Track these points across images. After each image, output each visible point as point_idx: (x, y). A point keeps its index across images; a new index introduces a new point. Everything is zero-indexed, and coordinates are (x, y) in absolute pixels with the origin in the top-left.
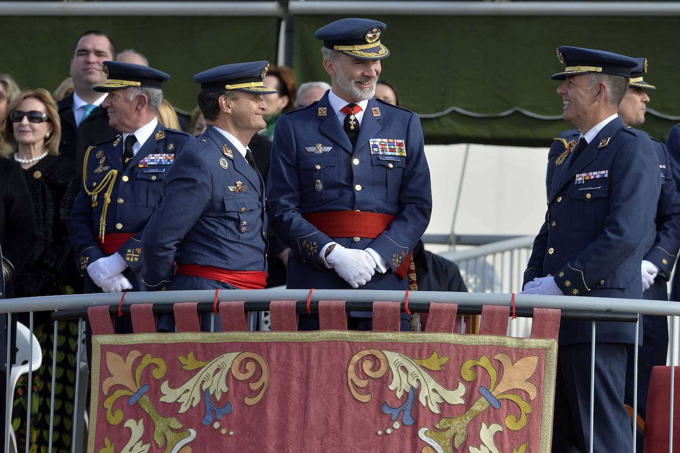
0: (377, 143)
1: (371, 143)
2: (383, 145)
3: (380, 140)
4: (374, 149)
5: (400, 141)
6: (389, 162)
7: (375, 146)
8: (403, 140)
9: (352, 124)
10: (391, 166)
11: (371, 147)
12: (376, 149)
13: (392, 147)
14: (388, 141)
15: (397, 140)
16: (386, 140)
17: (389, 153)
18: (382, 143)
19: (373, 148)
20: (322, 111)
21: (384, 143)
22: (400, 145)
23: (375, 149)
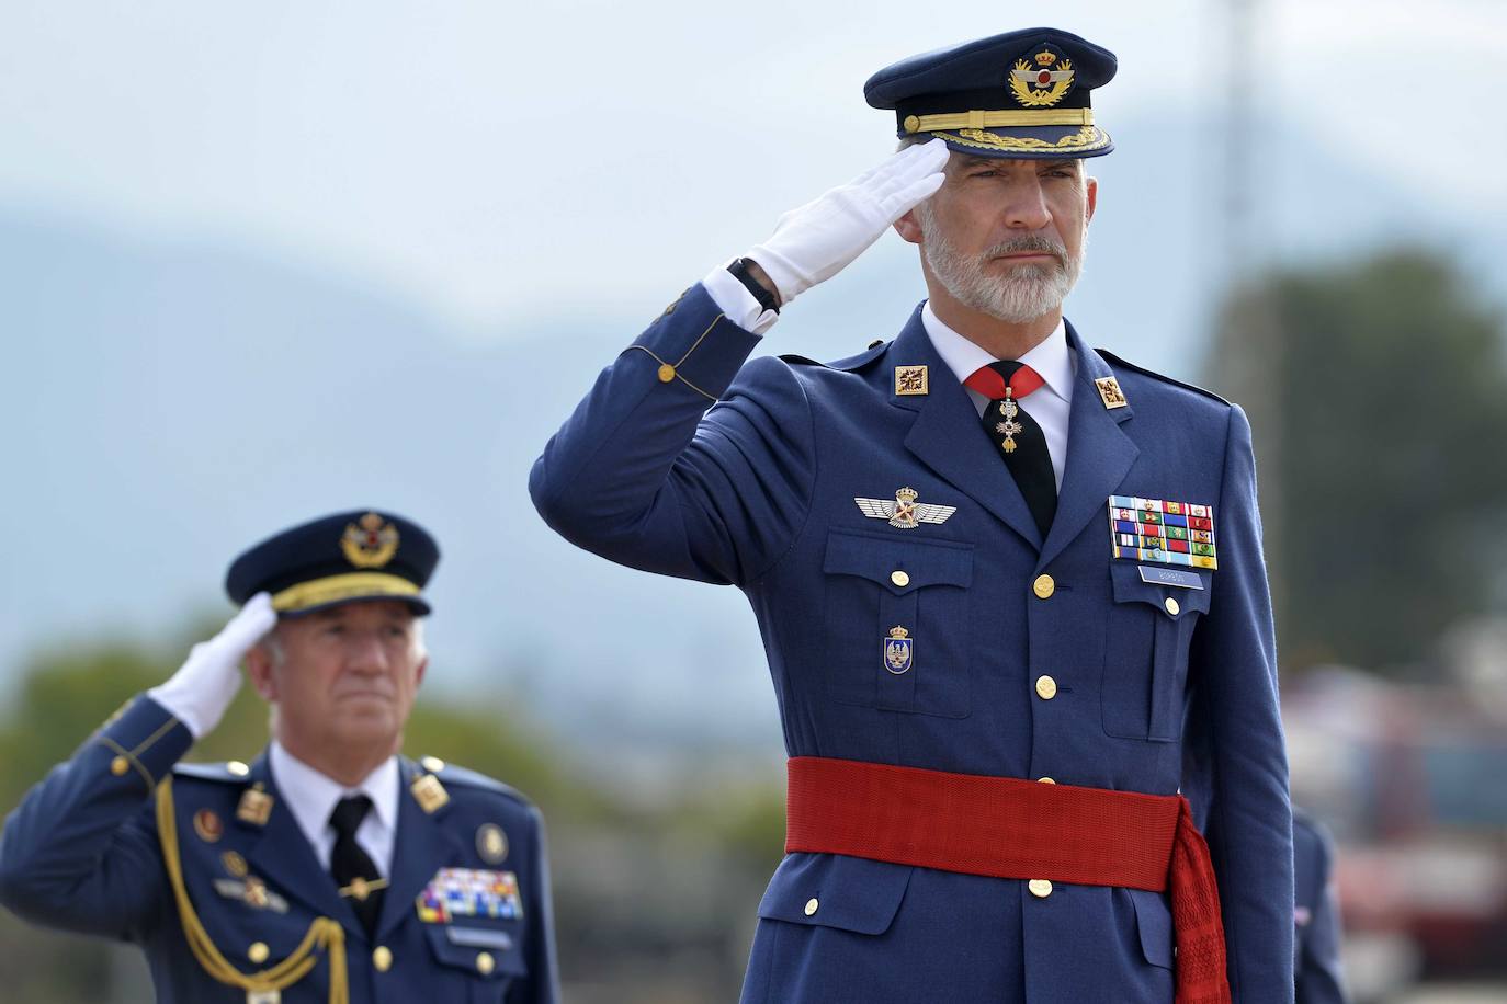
0: (1132, 516)
1: (1115, 514)
2: (1150, 522)
3: (1139, 503)
4: (1123, 536)
5: (1199, 510)
6: (1169, 591)
7: (1126, 526)
8: (1210, 509)
9: (1009, 433)
10: (1172, 606)
11: (1114, 529)
12: (1130, 537)
13: (1179, 532)
14: (1165, 507)
15: (1194, 507)
16: (1157, 505)
17: (1169, 557)
18: (1148, 517)
19: (1119, 533)
20: (910, 380)
21: (1154, 518)
22: (1201, 526)
23: (1127, 540)
